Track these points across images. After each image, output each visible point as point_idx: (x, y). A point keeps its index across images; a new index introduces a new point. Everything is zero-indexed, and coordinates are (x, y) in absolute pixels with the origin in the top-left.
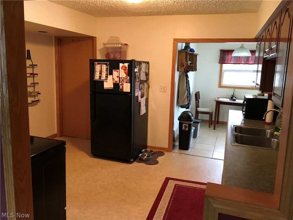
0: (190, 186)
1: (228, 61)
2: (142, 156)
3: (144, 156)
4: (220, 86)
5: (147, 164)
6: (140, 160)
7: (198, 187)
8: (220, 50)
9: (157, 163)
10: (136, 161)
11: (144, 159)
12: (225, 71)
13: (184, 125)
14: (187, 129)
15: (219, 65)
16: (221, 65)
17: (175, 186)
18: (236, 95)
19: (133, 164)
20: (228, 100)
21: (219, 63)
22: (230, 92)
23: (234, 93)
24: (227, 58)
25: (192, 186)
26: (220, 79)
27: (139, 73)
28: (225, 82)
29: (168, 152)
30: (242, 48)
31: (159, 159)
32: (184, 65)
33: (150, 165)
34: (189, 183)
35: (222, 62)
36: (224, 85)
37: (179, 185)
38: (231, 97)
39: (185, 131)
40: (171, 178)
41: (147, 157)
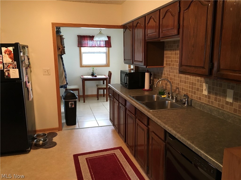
0: (98, 155)
1: (85, 45)
2: (36, 142)
3: (40, 140)
4: (82, 66)
5: (46, 148)
6: (37, 146)
7: (105, 154)
8: (77, 36)
9: (55, 144)
10: (32, 148)
11: (41, 144)
12: (84, 53)
13: (70, 103)
14: (73, 106)
15: (78, 48)
16: (80, 48)
17: (86, 160)
18: (95, 72)
19: (30, 152)
20: (90, 77)
21: (78, 47)
22: (90, 70)
23: (93, 71)
24: (84, 42)
25: (100, 155)
26: (80, 60)
27: (24, 57)
28: (85, 63)
29: (59, 131)
30: (100, 34)
31: (55, 139)
32: (60, 49)
33: (50, 148)
34: (97, 153)
35: (80, 46)
36: (84, 65)
37: (89, 158)
38: (91, 74)
39: (72, 108)
40: (79, 154)
41: (43, 141)
